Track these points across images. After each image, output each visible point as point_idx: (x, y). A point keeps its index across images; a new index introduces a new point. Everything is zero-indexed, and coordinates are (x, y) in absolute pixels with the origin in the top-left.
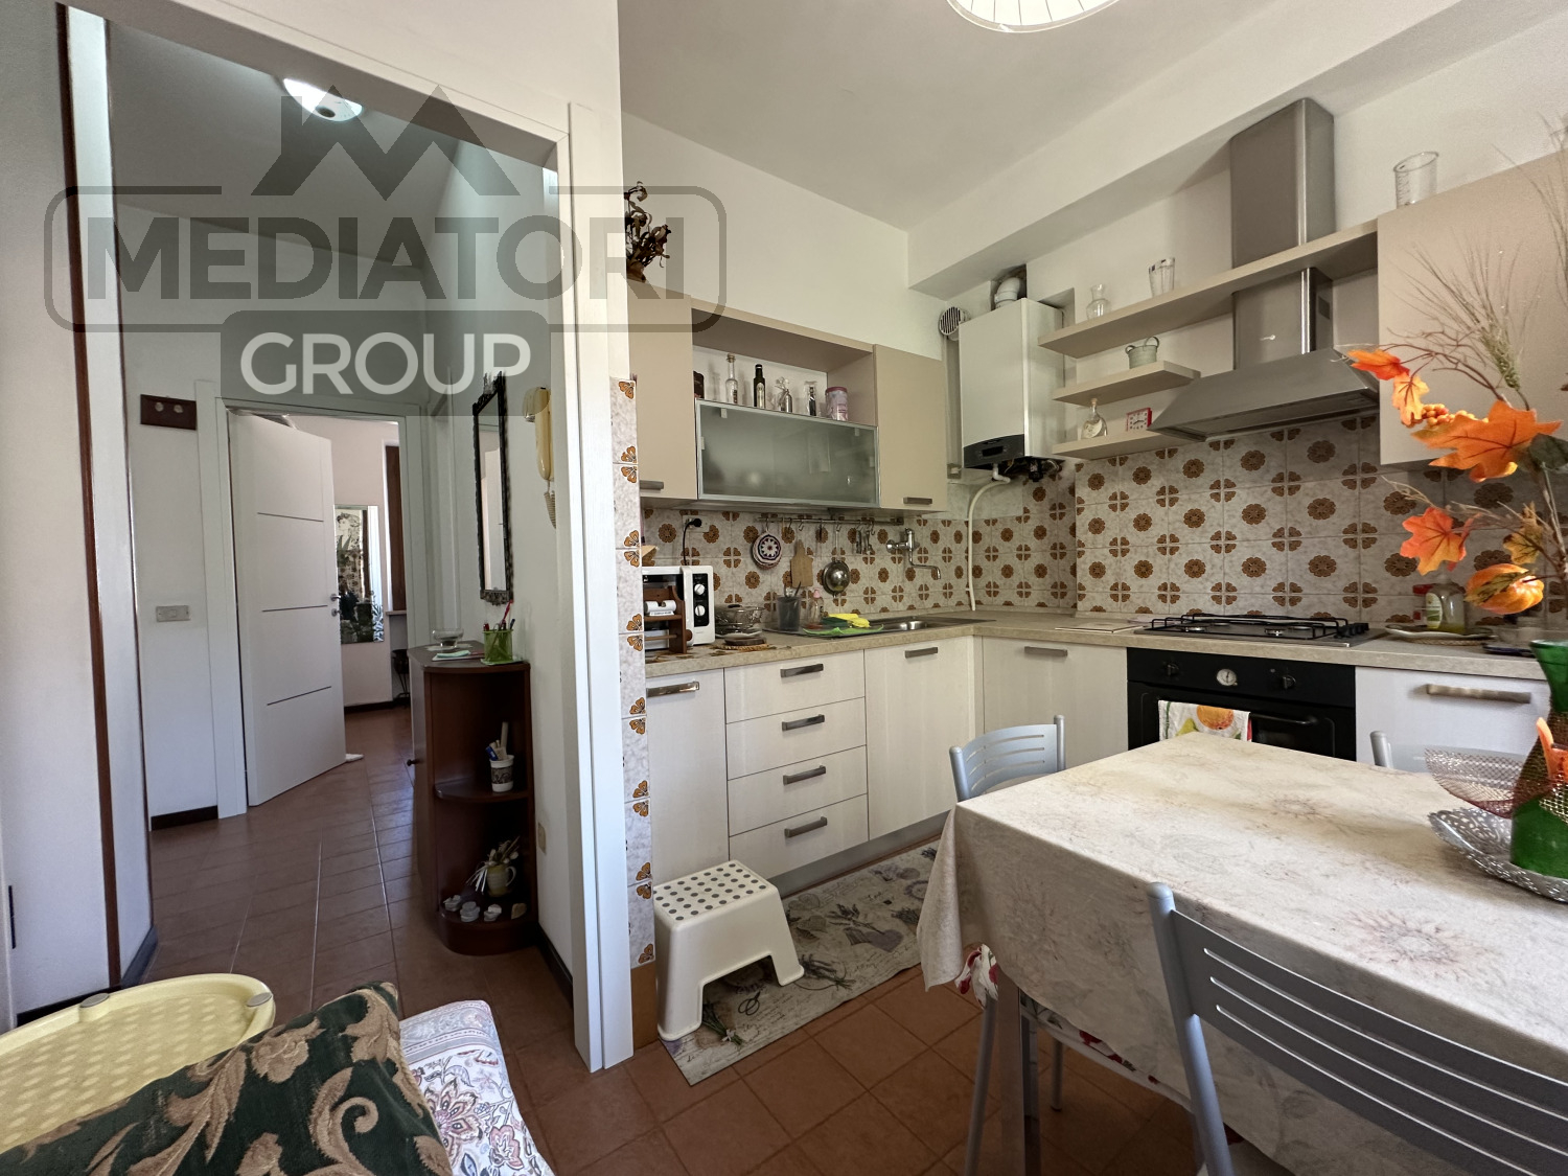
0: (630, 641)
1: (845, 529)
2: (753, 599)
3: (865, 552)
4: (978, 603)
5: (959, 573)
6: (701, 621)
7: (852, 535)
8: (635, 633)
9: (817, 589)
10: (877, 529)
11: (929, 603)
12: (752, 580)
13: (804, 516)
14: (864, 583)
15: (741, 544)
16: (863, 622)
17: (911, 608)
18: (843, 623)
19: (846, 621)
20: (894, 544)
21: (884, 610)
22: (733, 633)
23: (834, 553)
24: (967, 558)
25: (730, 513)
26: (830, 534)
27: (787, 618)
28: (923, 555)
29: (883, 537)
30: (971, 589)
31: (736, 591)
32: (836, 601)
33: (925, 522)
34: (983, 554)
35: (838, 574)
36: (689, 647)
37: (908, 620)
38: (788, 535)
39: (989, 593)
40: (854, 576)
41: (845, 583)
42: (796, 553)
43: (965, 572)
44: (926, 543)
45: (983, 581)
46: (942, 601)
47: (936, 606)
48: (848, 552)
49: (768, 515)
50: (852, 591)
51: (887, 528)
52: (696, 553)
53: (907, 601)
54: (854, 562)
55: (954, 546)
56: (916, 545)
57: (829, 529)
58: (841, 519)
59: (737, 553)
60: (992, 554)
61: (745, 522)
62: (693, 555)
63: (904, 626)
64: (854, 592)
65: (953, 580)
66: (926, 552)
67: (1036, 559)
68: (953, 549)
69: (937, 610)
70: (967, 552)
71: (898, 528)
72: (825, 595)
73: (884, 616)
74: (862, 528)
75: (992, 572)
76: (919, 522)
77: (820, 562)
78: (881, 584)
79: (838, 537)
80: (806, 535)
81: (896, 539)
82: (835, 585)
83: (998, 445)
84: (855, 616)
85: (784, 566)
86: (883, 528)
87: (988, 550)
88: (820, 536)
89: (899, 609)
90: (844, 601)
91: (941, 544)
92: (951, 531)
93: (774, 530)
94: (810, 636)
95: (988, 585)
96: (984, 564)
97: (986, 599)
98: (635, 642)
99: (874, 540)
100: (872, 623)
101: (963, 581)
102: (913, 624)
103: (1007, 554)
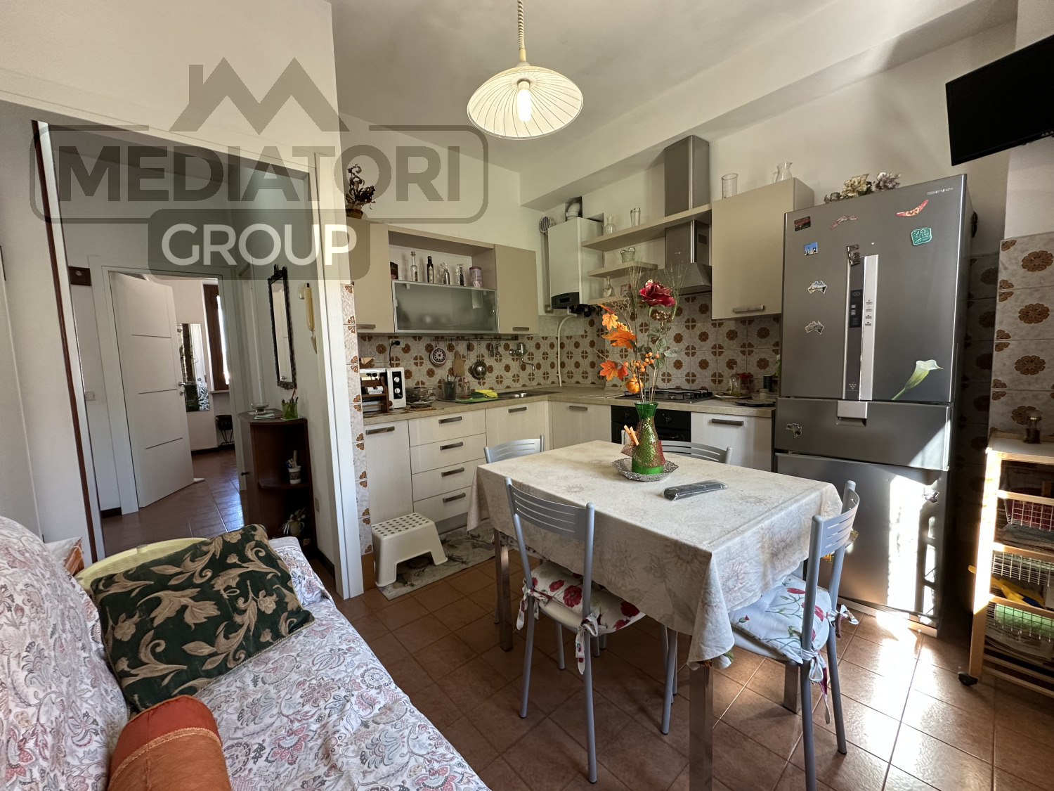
0: (355, 407)
1: (484, 344)
2: (431, 383)
3: (496, 356)
4: (563, 382)
5: (553, 366)
6: (397, 396)
7: (488, 347)
8: (357, 404)
9: (468, 377)
10: (503, 343)
11: (534, 383)
12: (431, 373)
13: (460, 338)
14: (496, 373)
15: (424, 353)
16: (494, 394)
17: (524, 386)
18: (481, 395)
19: (482, 394)
20: (513, 351)
21: (508, 387)
22: (416, 401)
23: (477, 357)
24: (557, 357)
25: (417, 337)
26: (475, 347)
27: (449, 394)
28: (531, 356)
29: (507, 347)
30: (559, 375)
31: (421, 379)
32: (479, 383)
33: (532, 338)
34: (565, 355)
35: (480, 369)
36: (391, 410)
37: (519, 392)
38: (451, 348)
39: (568, 377)
40: (491, 369)
41: (484, 373)
42: (455, 357)
43: (556, 365)
44: (533, 350)
45: (565, 370)
46: (542, 381)
47: (539, 384)
48: (486, 356)
49: (438, 338)
50: (489, 377)
51: (508, 342)
52: (398, 359)
53: (521, 382)
54: (489, 361)
55: (549, 351)
56: (525, 351)
57: (475, 344)
58: (482, 338)
59: (421, 358)
60: (570, 356)
61: (425, 342)
62: (396, 360)
63: (517, 396)
64: (491, 379)
65: (549, 370)
66: (533, 355)
67: (590, 358)
68: (549, 353)
69: (540, 387)
70: (557, 354)
71: (516, 342)
72: (473, 379)
73: (508, 390)
74: (494, 343)
75: (570, 366)
76: (528, 338)
77: (471, 361)
78: (506, 373)
79: (480, 348)
80: (461, 347)
81: (515, 348)
82: (478, 374)
83: (566, 297)
84: (491, 391)
85: (449, 364)
86: (507, 342)
87: (568, 353)
88: (470, 348)
89: (517, 386)
90: (484, 383)
91: (542, 350)
92: (548, 342)
93: (442, 346)
94: (461, 403)
95: (568, 373)
96: (566, 360)
97: (567, 380)
98: (358, 408)
99: (501, 349)
100: (499, 394)
101: (554, 371)
102: (522, 395)
103: (577, 357)
